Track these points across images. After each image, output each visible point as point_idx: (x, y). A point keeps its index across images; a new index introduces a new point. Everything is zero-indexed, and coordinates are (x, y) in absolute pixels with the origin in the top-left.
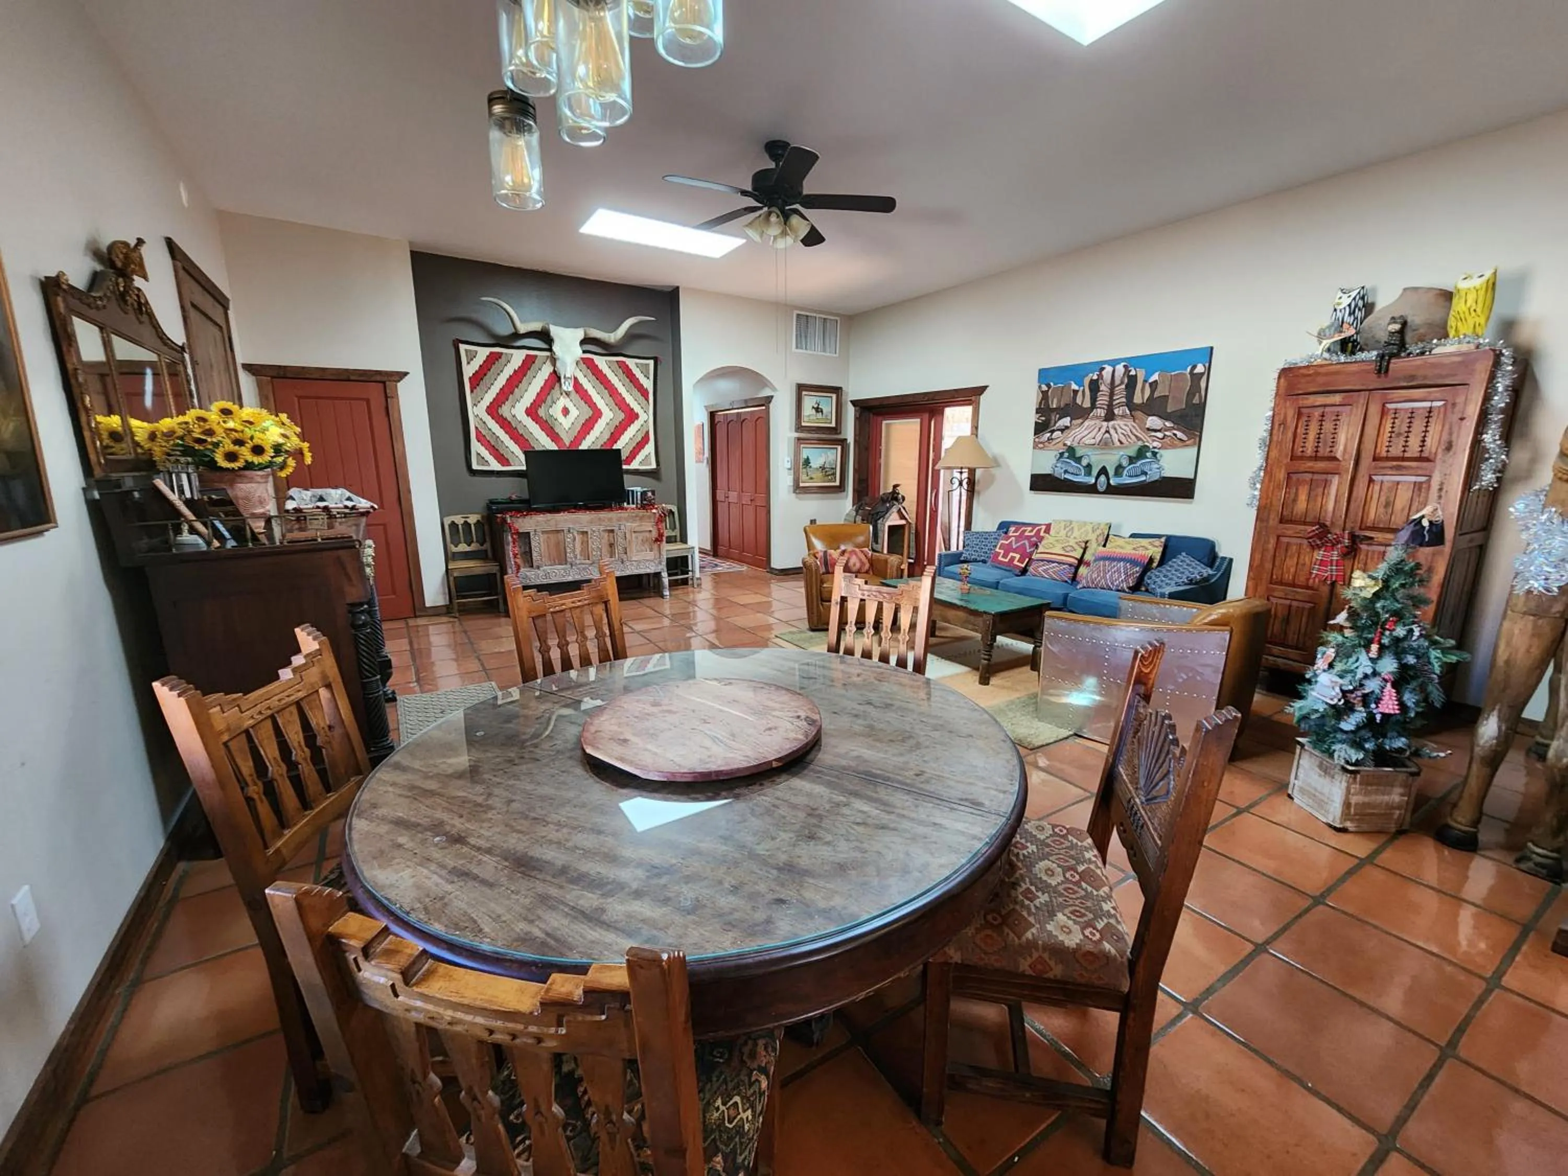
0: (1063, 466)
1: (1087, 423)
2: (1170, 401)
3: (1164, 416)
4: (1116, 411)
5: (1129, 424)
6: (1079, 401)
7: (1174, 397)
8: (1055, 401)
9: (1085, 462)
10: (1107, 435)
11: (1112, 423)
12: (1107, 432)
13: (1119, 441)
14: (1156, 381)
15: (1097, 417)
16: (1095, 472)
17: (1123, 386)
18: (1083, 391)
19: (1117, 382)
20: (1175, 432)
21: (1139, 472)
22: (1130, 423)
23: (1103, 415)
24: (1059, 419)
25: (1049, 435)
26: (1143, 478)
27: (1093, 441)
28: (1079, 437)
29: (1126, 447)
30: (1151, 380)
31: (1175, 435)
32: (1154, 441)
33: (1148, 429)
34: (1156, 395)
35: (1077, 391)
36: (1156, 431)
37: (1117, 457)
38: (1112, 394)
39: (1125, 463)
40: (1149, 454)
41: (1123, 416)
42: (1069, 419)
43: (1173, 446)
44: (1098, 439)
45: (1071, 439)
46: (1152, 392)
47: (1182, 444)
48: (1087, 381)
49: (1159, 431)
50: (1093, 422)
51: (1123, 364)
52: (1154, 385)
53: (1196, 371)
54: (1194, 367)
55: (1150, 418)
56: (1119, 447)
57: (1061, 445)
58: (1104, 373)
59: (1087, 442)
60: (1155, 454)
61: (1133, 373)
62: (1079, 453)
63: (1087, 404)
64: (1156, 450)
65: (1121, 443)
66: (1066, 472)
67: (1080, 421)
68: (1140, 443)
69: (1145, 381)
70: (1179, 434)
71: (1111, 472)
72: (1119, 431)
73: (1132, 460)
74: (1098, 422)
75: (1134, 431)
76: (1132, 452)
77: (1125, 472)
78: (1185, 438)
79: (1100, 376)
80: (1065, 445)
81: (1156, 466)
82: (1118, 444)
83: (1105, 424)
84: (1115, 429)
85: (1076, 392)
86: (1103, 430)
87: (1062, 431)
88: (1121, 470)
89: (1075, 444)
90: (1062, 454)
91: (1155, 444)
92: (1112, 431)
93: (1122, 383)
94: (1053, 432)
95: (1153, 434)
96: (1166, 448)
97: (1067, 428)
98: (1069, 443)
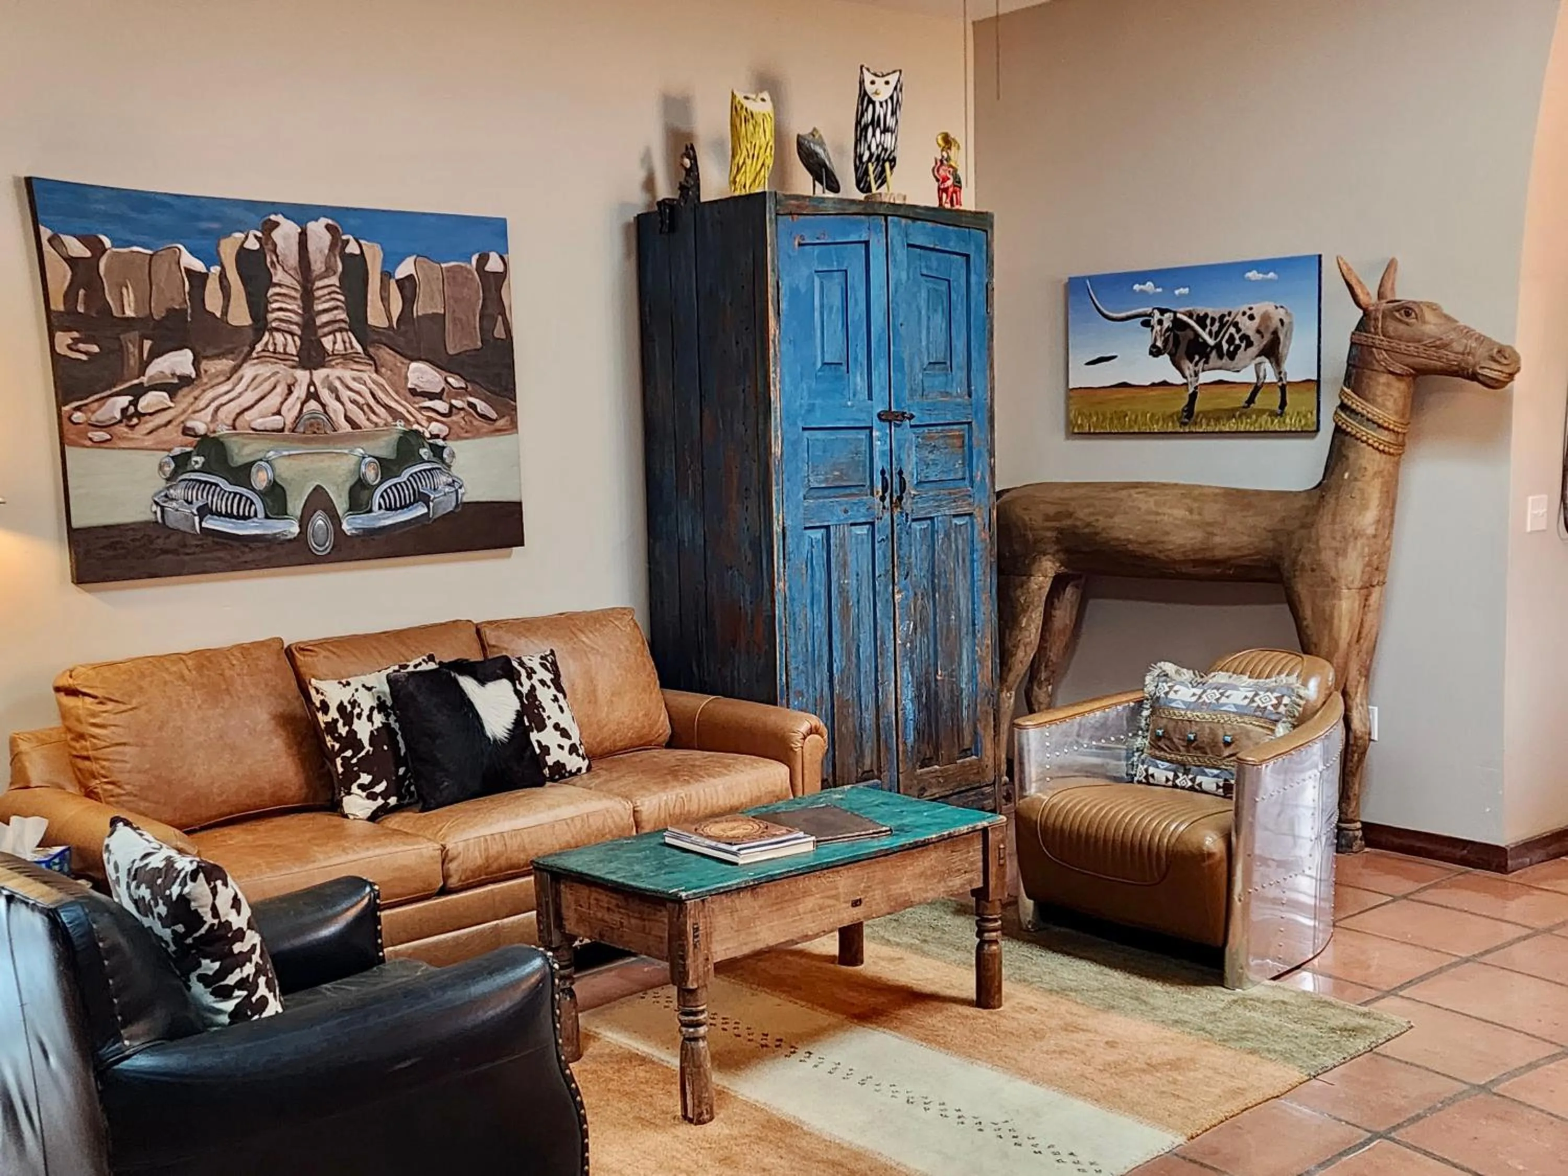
0: (192, 494)
1: (248, 371)
2: (449, 325)
3: (443, 364)
4: (327, 342)
5: (365, 376)
6: (213, 302)
7: (455, 320)
8: (129, 298)
9: (261, 479)
10: (313, 405)
11: (320, 374)
12: (313, 395)
13: (347, 419)
14: (410, 277)
15: (280, 356)
16: (296, 506)
17: (334, 280)
18: (223, 276)
19: (318, 266)
20: (472, 400)
21: (408, 493)
22: (368, 374)
23: (292, 349)
24: (156, 353)
25: (124, 401)
26: (421, 510)
27: (277, 421)
28: (235, 407)
29: (367, 437)
30: (400, 274)
31: (472, 406)
32: (430, 420)
33: (413, 392)
34: (419, 309)
35: (204, 277)
36: (431, 396)
37: (353, 460)
38: (308, 296)
39: (371, 475)
40: (424, 452)
41: (347, 358)
42: (187, 355)
43: (476, 434)
44: (290, 412)
45: (208, 414)
46: (409, 301)
47: (486, 426)
48: (228, 249)
49: (438, 396)
50: (265, 370)
51: (324, 221)
52: (408, 286)
53: (489, 268)
54: (483, 259)
55: (414, 365)
56: (346, 438)
57: (173, 434)
58: (276, 235)
59: (258, 423)
60: (437, 451)
61: (353, 248)
62: (241, 453)
63: (240, 316)
64: (440, 442)
65: (354, 425)
66: (204, 511)
67: (226, 364)
68: (400, 426)
69: (386, 275)
70: (481, 406)
71: (341, 504)
72: (345, 394)
73: (387, 467)
74: (280, 367)
75: (380, 394)
76: (385, 447)
77: (377, 499)
78: (494, 415)
79: (266, 240)
80: (186, 431)
81: (445, 478)
82: (347, 428)
83: (302, 375)
84: (333, 390)
85: (198, 280)
86: (300, 392)
87: (172, 389)
88: (365, 494)
89: (223, 430)
90: (181, 462)
91: (435, 427)
92: (325, 395)
93: (329, 270)
94: (138, 392)
95: (428, 404)
96: (459, 438)
97: (185, 381)
98: (201, 428)
